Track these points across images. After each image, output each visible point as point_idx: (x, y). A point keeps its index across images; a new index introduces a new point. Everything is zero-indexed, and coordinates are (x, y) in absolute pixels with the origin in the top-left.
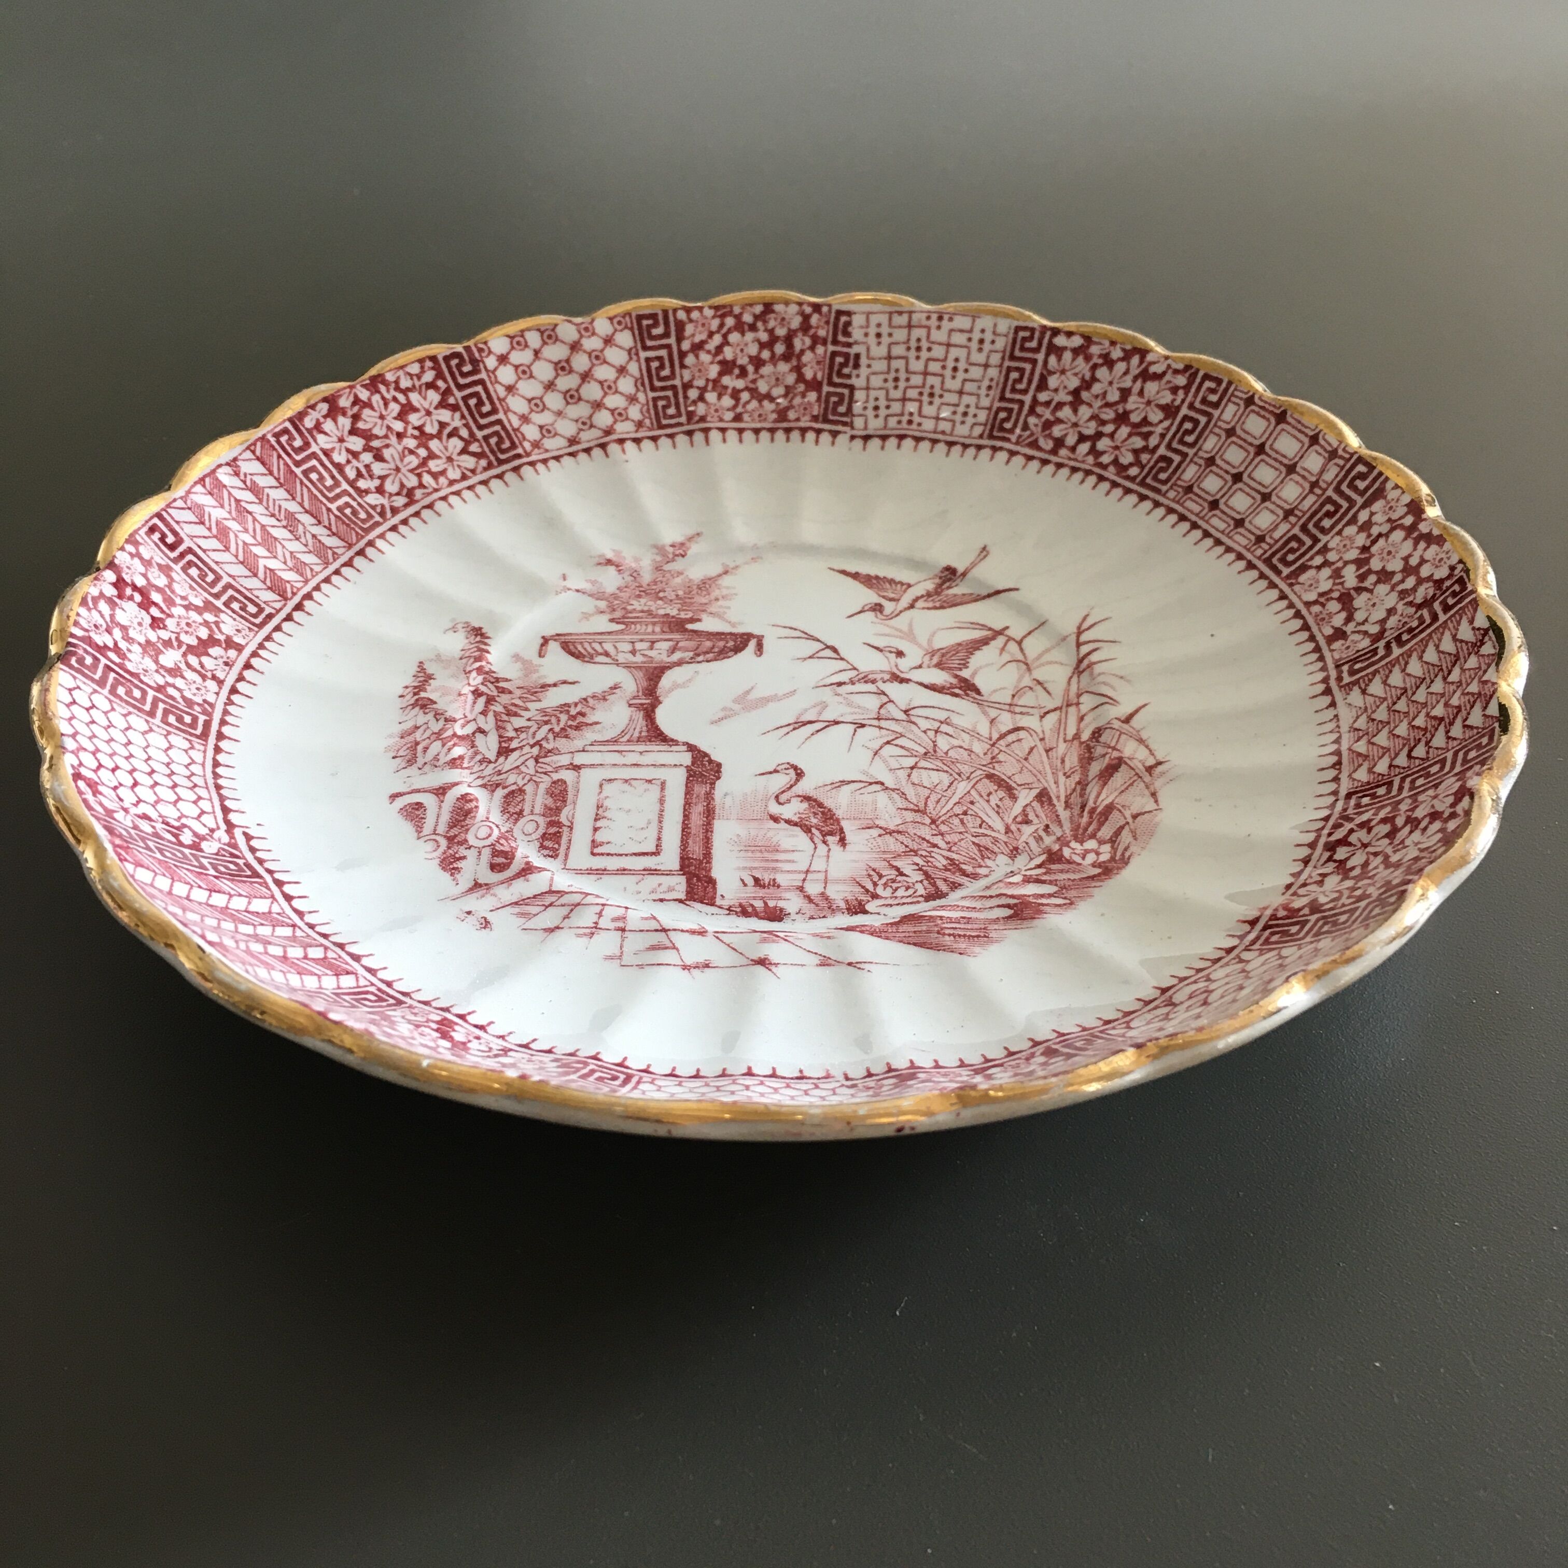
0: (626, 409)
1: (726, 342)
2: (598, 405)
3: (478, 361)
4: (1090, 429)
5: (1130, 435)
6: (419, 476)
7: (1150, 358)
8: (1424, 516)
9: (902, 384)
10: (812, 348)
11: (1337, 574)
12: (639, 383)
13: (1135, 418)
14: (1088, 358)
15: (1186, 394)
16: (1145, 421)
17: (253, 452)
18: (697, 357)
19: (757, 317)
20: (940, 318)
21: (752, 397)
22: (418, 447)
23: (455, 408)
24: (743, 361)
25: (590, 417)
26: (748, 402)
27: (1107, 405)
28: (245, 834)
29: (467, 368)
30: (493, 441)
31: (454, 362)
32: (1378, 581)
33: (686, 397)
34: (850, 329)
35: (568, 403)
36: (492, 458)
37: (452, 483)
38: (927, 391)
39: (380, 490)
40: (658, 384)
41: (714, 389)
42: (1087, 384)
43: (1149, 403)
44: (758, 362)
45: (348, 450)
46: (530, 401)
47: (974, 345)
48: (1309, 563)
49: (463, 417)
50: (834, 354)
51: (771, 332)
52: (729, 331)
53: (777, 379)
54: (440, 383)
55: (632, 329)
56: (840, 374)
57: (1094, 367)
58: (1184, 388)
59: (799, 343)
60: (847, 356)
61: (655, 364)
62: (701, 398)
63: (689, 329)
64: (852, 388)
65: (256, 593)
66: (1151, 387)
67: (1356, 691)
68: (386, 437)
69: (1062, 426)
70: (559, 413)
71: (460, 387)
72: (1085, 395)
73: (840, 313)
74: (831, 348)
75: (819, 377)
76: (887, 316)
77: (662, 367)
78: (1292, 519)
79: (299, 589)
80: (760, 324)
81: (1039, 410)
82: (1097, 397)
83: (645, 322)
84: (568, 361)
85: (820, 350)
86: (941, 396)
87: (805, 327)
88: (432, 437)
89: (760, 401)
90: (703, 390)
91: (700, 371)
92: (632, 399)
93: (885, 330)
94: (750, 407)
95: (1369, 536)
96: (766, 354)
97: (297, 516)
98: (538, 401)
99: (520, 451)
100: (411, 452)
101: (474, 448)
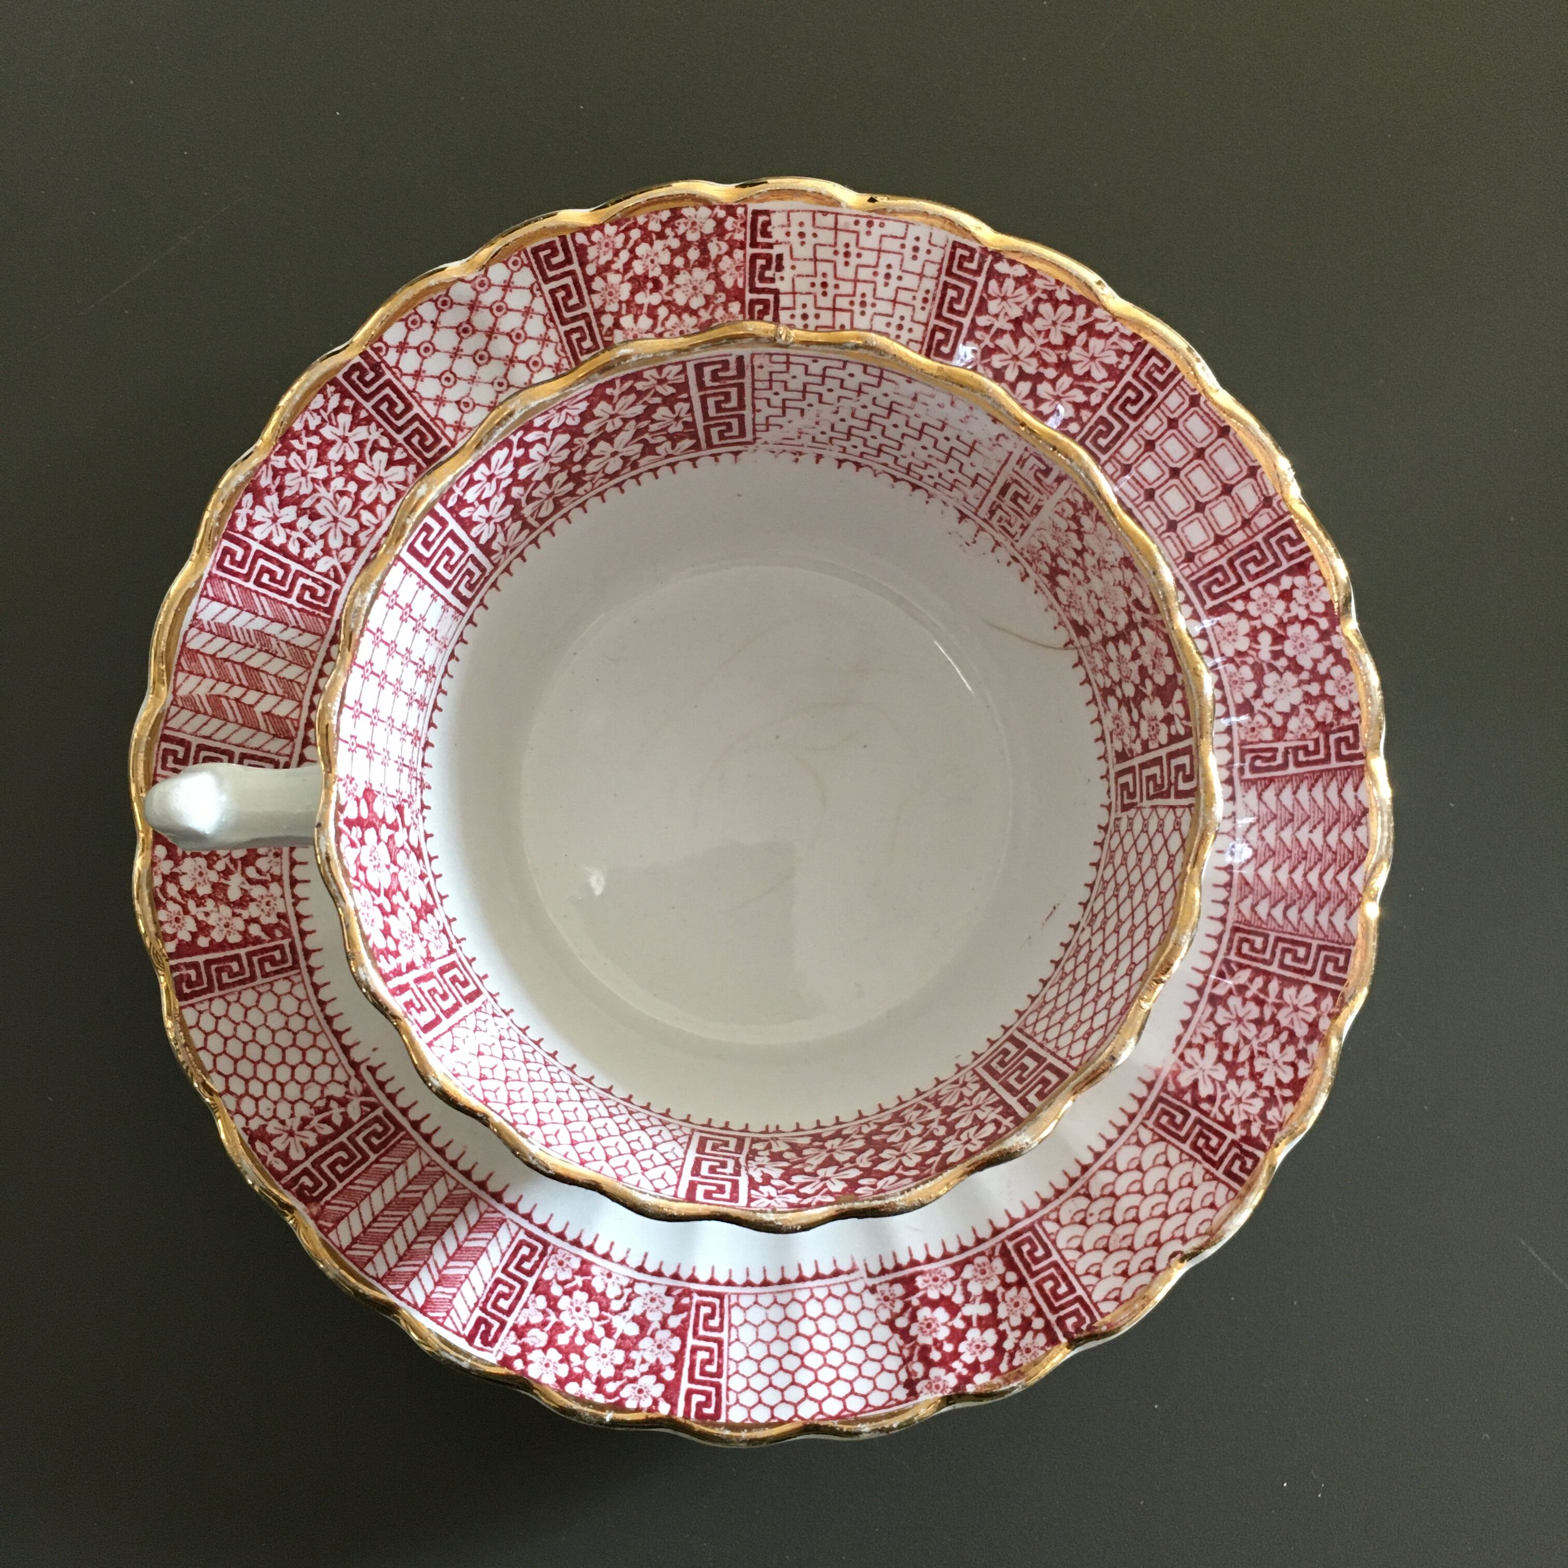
0: (539, 355)
1: (634, 256)
2: (511, 361)
3: (378, 364)
4: (1031, 367)
5: (1072, 387)
6: (357, 517)
7: (1098, 313)
8: (1338, 629)
9: (831, 291)
10: (730, 253)
11: (1253, 635)
12: (548, 320)
13: (1078, 370)
14: (1032, 290)
15: (1133, 360)
16: (1088, 375)
17: (207, 596)
18: (605, 279)
19: (664, 224)
20: (870, 224)
21: (671, 312)
22: (347, 482)
23: (368, 420)
24: (655, 272)
25: (506, 376)
26: (667, 319)
27: (1049, 345)
28: (370, 1069)
29: (370, 376)
30: (415, 440)
31: (355, 376)
32: (1288, 668)
33: (600, 326)
34: (769, 229)
35: (479, 365)
36: (420, 460)
37: (389, 508)
38: (857, 300)
39: (326, 551)
40: (567, 315)
41: (628, 312)
42: (1031, 316)
43: (1093, 358)
44: (671, 271)
45: (284, 526)
46: (439, 378)
47: (908, 252)
48: (1231, 604)
49: (379, 426)
50: (754, 257)
51: (682, 238)
52: (636, 244)
53: (695, 288)
54: (348, 403)
55: (529, 265)
56: (762, 279)
57: (1038, 301)
58: (1131, 354)
59: (714, 248)
60: (768, 258)
61: (560, 295)
62: (617, 325)
63: (592, 252)
64: (776, 293)
65: (266, 748)
66: (1096, 344)
67: (1253, 793)
68: (315, 491)
69: (1003, 356)
70: (473, 380)
71: (367, 398)
72: (1026, 327)
73: (756, 213)
74: (750, 251)
75: (740, 285)
76: (810, 215)
77: (569, 295)
78: (1222, 549)
79: (298, 720)
80: (668, 231)
81: (978, 334)
82: (1039, 332)
83: (542, 254)
84: (469, 321)
85: (738, 254)
86: (874, 305)
87: (720, 231)
88: (355, 463)
89: (679, 316)
90: (617, 315)
91: (611, 294)
92: (544, 340)
93: (808, 229)
94: (669, 324)
95: (1288, 610)
96: (679, 262)
97: (267, 631)
98: (448, 375)
99: (445, 443)
100: (342, 493)
101: (399, 455)
